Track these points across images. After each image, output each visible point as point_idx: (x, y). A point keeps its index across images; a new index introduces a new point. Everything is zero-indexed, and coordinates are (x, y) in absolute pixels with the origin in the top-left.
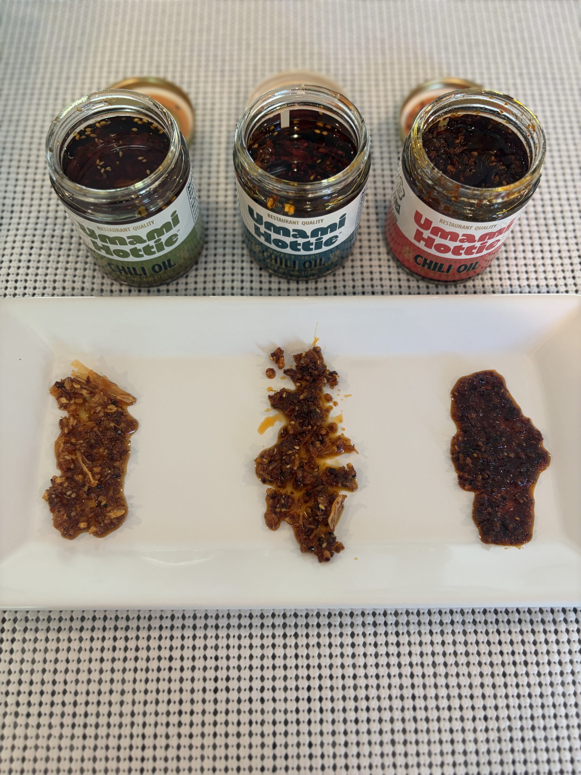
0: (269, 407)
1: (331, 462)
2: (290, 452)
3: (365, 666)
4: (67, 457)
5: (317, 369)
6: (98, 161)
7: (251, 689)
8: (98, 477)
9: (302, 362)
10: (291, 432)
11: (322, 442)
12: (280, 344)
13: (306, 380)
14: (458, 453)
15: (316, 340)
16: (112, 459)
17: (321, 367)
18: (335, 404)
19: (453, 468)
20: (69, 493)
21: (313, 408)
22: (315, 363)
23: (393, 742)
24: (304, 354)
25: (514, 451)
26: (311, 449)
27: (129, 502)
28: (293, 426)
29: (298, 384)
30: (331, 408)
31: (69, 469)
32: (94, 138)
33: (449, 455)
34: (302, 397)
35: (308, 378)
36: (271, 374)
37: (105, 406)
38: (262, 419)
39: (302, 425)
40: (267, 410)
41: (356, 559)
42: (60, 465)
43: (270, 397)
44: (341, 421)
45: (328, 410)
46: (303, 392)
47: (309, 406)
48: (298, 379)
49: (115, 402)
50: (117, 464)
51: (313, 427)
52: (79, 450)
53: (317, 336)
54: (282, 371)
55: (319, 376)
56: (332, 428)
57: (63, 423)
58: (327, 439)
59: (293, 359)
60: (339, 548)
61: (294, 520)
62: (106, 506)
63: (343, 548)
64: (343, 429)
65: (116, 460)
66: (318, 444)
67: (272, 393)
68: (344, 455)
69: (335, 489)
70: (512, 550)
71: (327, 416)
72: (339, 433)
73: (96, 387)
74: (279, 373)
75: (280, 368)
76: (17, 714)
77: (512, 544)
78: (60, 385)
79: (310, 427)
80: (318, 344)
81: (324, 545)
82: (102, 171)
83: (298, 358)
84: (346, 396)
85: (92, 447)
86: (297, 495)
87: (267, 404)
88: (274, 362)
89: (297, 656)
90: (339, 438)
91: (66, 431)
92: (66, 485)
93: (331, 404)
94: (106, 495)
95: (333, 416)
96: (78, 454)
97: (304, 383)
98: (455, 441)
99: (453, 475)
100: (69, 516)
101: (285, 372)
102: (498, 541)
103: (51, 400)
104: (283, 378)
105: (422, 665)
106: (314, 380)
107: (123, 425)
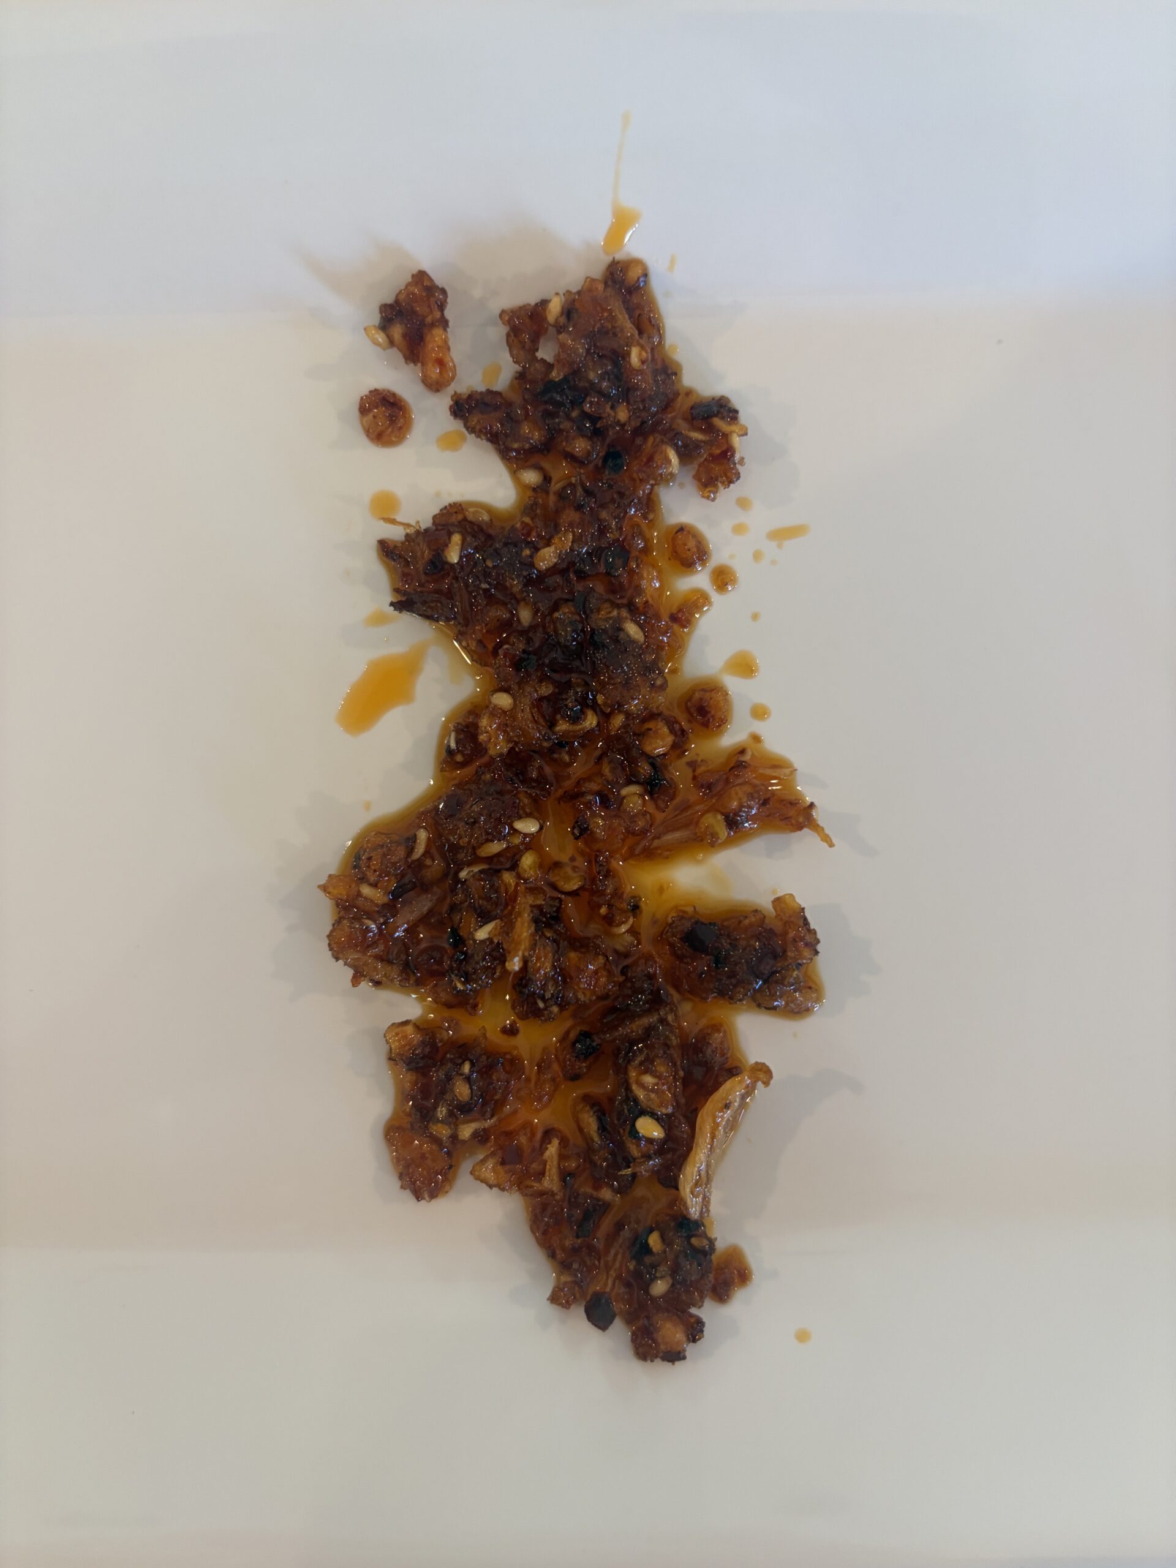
0: (385, 603)
1: (693, 877)
2: (495, 847)
5: (627, 392)
9: (546, 352)
10: (499, 746)
11: (657, 785)
13: (571, 457)
15: (622, 221)
17: (644, 383)
18: (723, 579)
21: (603, 617)
22: (619, 357)
24: (555, 308)
28: (506, 719)
29: (531, 477)
30: (696, 603)
34: (547, 558)
35: (580, 446)
36: (384, 419)
38: (353, 665)
39: (550, 711)
40: (378, 620)
41: (802, 1336)
43: (387, 550)
44: (748, 672)
45: (684, 616)
46: (553, 525)
47: (585, 611)
48: (534, 450)
51: (606, 717)
53: (628, 201)
54: (443, 403)
55: (641, 431)
56: (703, 708)
58: (678, 772)
59: (498, 334)
60: (726, 1282)
63: (744, 1279)
64: (760, 713)
66: (633, 796)
67: (396, 534)
68: (758, 842)
69: (718, 1011)
71: (677, 648)
72: (731, 738)
74: (430, 416)
75: (435, 386)
79: (591, 721)
80: (634, 245)
81: (660, 1287)
83: (525, 326)
84: (781, 535)
86: (534, 1040)
87: (375, 585)
88: (396, 355)
90: (738, 762)
93: (700, 580)
95: (708, 644)
97: (562, 471)
101: (462, 408)
104: (448, 443)
106: (613, 457)
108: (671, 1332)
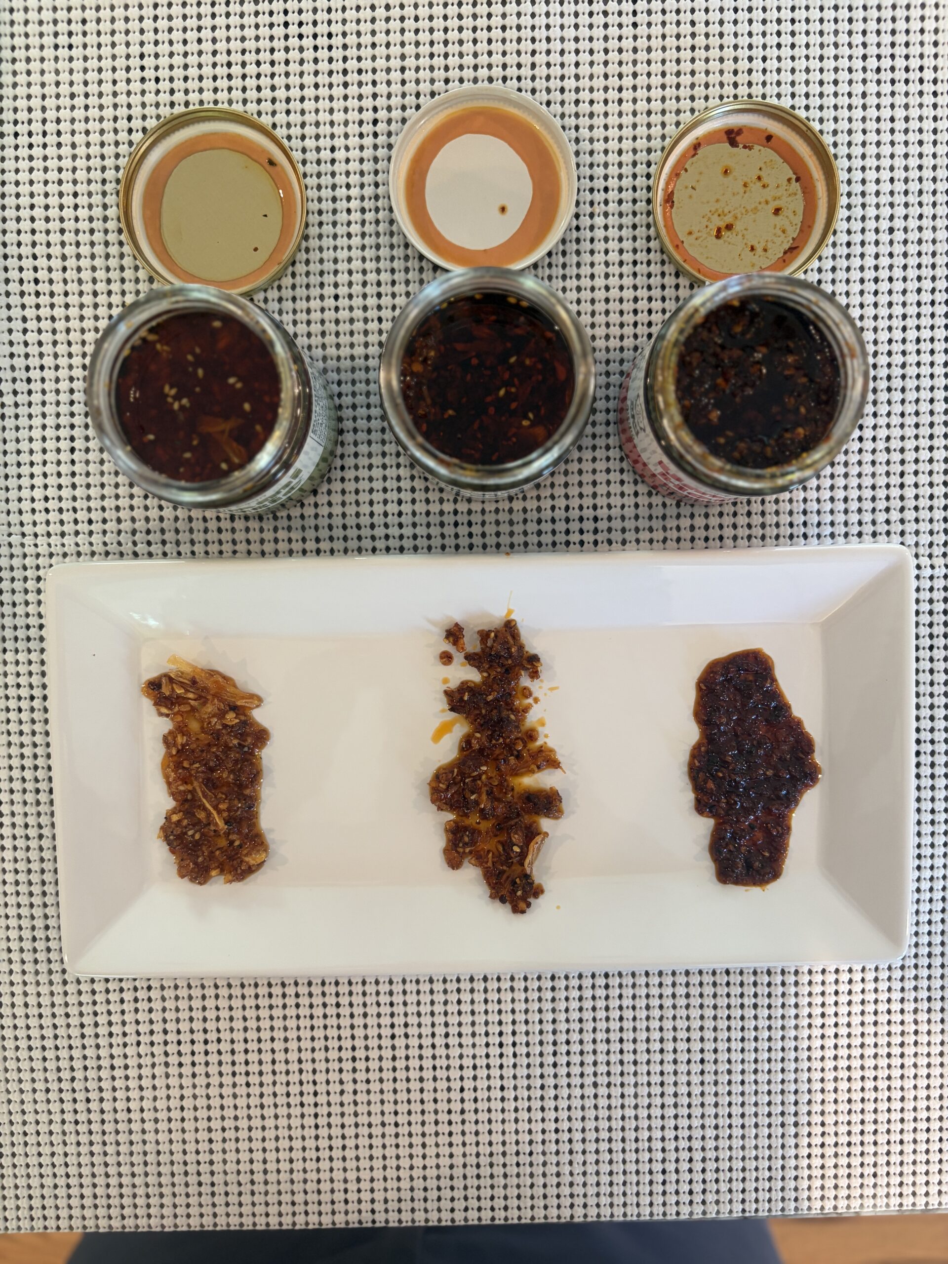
0: (447, 707)
1: (528, 781)
2: (475, 774)
3: (567, 1010)
4: (182, 788)
5: (510, 657)
6: (167, 389)
7: (433, 1035)
8: (225, 814)
9: (490, 643)
10: (476, 747)
11: (519, 757)
12: (458, 616)
13: (496, 671)
14: (699, 769)
15: (510, 612)
16: (241, 786)
18: (536, 700)
19: (690, 787)
20: (190, 833)
21: (505, 713)
22: (509, 649)
23: (595, 1085)
25: (774, 768)
26: (503, 768)
27: (270, 837)
28: (478, 739)
29: (485, 675)
30: (530, 707)
31: (186, 800)
32: (154, 343)
33: (685, 769)
34: (490, 697)
35: (499, 669)
36: (446, 658)
37: (221, 715)
38: (436, 723)
39: (490, 738)
40: (443, 711)
41: (558, 907)
42: (172, 794)
43: (446, 693)
44: (543, 725)
45: (526, 710)
46: (491, 688)
47: (500, 712)
48: (486, 668)
49: (234, 708)
50: (247, 792)
51: (505, 739)
52: (196, 778)
53: (512, 605)
54: (462, 655)
55: (514, 665)
56: (531, 735)
57: (168, 740)
58: (524, 753)
59: (476, 636)
60: (537, 892)
61: (479, 859)
62: (240, 846)
63: (542, 891)
65: (247, 787)
66: (512, 760)
67: (449, 689)
68: (546, 772)
69: (535, 818)
70: (755, 891)
71: (524, 719)
72: (539, 743)
73: (205, 689)
74: (458, 657)
75: (460, 651)
76: (167, 1064)
77: (755, 884)
78: (154, 686)
79: (501, 740)
80: (513, 617)
81: (519, 893)
82: (176, 406)
83: (484, 635)
84: (552, 689)
85: (212, 770)
86: (485, 826)
87: (442, 704)
88: (450, 643)
89: (486, 1001)
90: (541, 750)
91: (174, 752)
92: (185, 822)
93: (530, 701)
94: (239, 833)
95: (532, 718)
96: (196, 784)
97: (493, 673)
98: (696, 753)
99: (689, 796)
100: (196, 863)
101: (467, 657)
102: (738, 881)
103: (147, 704)
104: (463, 665)
105: (634, 1008)
106: (508, 672)
107: (249, 740)
108: (522, 905)
